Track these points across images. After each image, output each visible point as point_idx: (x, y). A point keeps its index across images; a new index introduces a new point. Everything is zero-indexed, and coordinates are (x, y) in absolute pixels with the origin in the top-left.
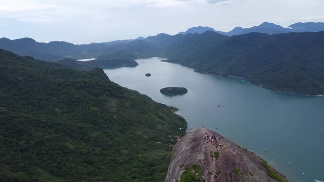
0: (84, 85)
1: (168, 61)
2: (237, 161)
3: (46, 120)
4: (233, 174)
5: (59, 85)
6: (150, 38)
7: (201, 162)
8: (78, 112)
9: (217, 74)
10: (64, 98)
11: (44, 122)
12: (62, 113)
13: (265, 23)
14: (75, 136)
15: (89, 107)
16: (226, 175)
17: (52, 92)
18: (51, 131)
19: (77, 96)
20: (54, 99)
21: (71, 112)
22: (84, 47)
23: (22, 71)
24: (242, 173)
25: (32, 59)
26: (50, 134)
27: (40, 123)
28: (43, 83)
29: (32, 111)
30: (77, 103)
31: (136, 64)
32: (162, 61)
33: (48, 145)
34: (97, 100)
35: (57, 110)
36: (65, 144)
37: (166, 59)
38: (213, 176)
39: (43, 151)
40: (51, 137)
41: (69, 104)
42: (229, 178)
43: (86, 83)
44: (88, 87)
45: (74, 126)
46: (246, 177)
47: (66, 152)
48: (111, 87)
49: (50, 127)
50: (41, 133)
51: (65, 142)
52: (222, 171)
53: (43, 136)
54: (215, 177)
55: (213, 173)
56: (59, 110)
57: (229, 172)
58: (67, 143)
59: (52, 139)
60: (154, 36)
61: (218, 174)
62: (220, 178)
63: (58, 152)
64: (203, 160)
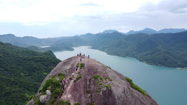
0: (40, 59)
1: (92, 48)
2: (99, 70)
3: (14, 80)
4: (93, 79)
5: (25, 59)
6: (82, 35)
7: (66, 71)
8: (35, 75)
9: (120, 56)
10: (27, 67)
11: (12, 81)
12: (25, 76)
13: (147, 28)
14: (31, 90)
15: (42, 73)
16: (86, 80)
17: (20, 63)
18: (17, 86)
19: (35, 66)
20: (21, 67)
21: (30, 75)
22: (43, 40)
23: (3, 51)
24: (101, 79)
25: (11, 44)
26: (16, 88)
27: (10, 81)
28: (15, 58)
29: (6, 75)
30: (34, 70)
31: (73, 50)
32: (88, 48)
33: (13, 95)
34: (47, 68)
35: (22, 74)
36: (24, 95)
37: (91, 47)
38: (72, 81)
39: (9, 99)
40: (15, 90)
41: (30, 71)
42: (88, 83)
43: (41, 58)
44: (42, 61)
45: (31, 83)
46: (105, 81)
47: (24, 100)
48: (56, 61)
49: (16, 84)
50: (10, 88)
51: (24, 93)
52: (83, 77)
53: (11, 89)
54: (75, 81)
55: (73, 78)
56: (23, 74)
57: (89, 78)
58: (26, 94)
59: (16, 91)
60: (84, 35)
61: (78, 79)
62: (79, 82)
63: (19, 99)
64: (68, 70)
